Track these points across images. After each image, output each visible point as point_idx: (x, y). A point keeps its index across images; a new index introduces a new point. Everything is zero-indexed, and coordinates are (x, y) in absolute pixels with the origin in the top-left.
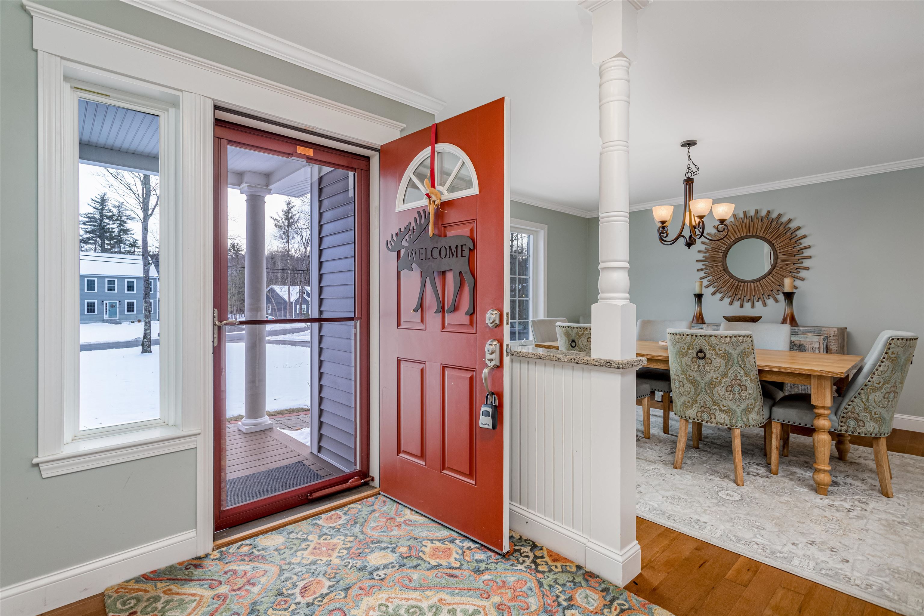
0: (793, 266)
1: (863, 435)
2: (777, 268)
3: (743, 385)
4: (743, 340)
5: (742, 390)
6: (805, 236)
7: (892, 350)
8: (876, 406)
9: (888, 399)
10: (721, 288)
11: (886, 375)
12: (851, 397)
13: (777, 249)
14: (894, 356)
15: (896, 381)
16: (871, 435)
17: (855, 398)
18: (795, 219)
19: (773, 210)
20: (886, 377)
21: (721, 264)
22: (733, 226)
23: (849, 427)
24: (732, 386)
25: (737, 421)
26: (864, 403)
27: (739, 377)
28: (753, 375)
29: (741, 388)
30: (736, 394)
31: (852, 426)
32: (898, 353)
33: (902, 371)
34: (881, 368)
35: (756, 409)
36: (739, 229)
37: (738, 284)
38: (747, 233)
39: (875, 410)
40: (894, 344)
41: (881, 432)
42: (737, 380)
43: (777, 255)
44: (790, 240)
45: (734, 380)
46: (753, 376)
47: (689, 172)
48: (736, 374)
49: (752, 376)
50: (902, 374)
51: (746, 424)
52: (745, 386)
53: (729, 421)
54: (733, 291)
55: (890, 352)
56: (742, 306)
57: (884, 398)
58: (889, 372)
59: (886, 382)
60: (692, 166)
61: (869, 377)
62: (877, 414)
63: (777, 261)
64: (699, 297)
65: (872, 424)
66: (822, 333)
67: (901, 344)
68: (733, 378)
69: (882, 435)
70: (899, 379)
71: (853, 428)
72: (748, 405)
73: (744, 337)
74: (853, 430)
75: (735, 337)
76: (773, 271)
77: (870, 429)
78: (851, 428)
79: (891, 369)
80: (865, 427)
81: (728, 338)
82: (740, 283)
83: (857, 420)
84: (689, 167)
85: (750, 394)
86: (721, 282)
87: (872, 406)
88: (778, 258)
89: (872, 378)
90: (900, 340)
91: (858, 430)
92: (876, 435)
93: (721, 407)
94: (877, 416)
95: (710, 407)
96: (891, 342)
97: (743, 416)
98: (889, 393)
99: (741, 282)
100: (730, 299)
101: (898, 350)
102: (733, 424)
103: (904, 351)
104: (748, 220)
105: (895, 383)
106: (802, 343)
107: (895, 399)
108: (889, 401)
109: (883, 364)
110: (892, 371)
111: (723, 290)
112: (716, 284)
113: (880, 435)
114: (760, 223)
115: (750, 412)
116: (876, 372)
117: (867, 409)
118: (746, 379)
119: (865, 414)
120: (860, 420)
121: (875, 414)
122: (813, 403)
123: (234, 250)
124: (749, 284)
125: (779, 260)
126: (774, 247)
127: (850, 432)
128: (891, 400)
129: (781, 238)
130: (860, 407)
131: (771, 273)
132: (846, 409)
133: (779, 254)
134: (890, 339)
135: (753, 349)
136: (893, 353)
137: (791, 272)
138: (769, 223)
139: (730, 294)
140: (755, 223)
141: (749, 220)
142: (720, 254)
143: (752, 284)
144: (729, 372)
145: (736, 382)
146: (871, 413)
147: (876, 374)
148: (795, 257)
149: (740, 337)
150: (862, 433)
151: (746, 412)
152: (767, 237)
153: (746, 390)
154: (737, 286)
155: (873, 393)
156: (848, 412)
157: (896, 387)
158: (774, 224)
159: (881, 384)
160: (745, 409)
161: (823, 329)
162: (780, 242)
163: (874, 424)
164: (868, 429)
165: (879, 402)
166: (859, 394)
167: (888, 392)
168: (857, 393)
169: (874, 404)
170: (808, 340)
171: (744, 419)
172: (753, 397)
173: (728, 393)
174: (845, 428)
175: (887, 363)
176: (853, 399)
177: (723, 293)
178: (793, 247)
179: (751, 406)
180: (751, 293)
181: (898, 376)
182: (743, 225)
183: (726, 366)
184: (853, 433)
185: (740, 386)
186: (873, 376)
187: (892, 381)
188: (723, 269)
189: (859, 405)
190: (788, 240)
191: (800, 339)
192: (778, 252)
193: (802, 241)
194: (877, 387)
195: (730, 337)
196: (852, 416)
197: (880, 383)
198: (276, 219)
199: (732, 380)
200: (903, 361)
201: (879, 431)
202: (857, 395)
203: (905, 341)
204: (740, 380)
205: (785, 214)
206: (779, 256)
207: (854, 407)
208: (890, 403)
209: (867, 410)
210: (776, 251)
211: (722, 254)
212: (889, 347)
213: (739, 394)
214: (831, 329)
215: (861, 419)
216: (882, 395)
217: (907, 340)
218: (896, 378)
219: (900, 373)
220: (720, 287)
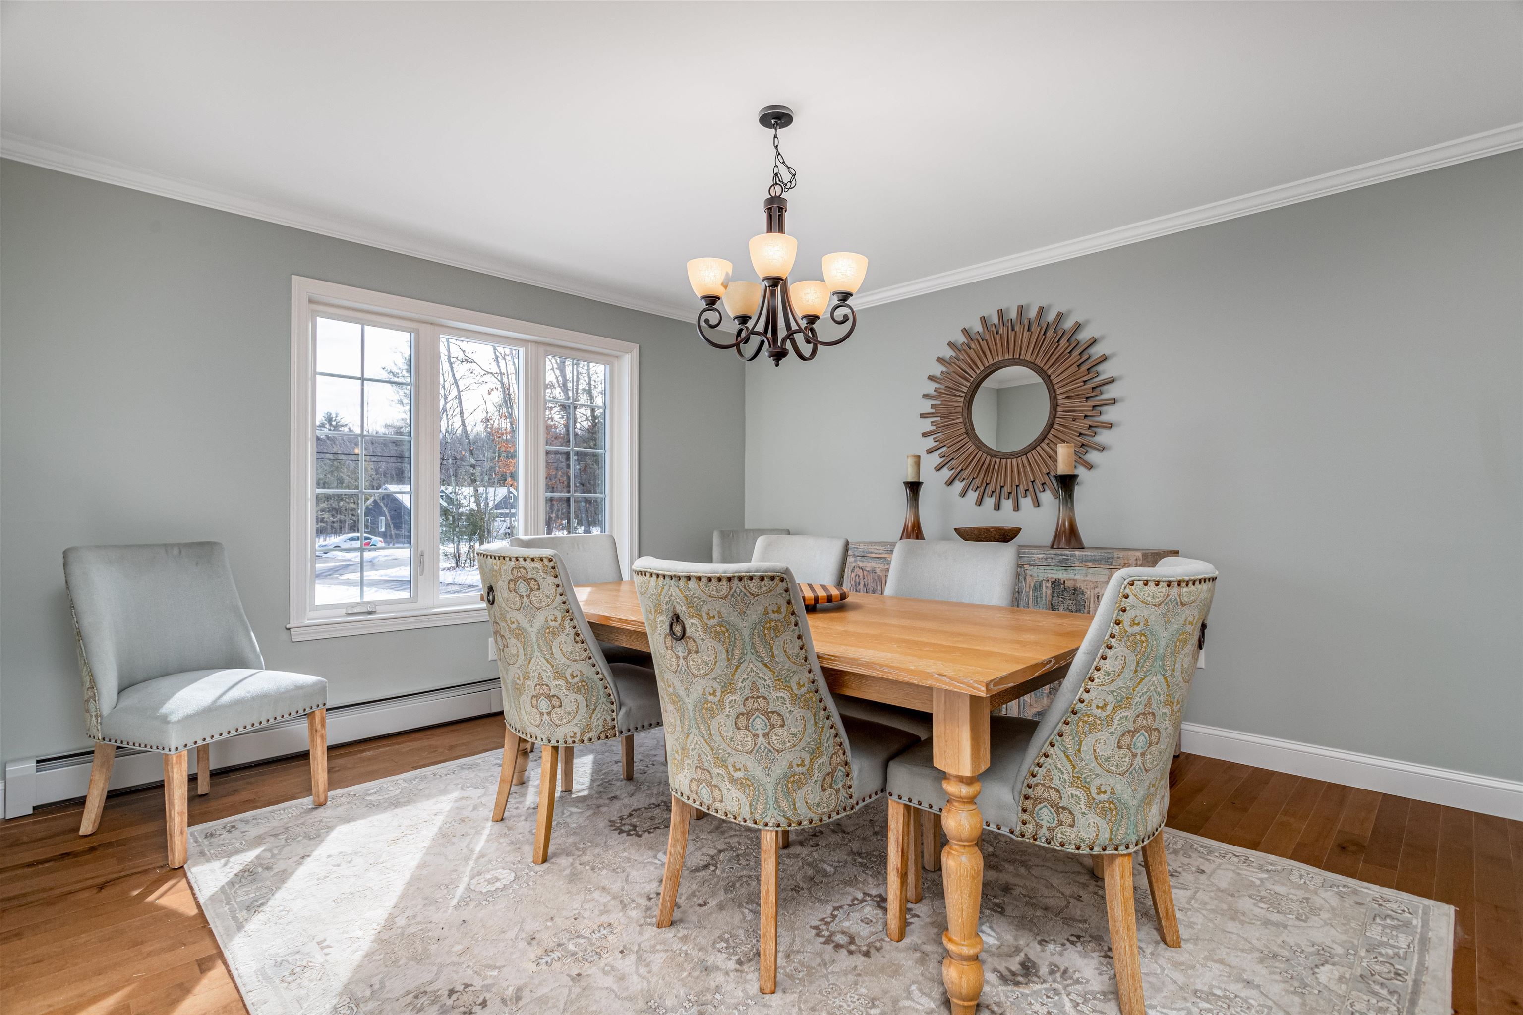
0: (1084, 421)
1: (1071, 849)
2: (1056, 426)
3: (773, 712)
4: (760, 587)
5: (773, 727)
6: (1103, 358)
7: (1130, 614)
8: (1099, 770)
9: (1129, 749)
10: (962, 470)
11: (1121, 684)
12: (1042, 742)
13: (1056, 386)
14: (1137, 629)
15: (1150, 698)
16: (1091, 849)
17: (1052, 745)
18: (1087, 322)
19: (1049, 307)
20: (1120, 689)
21: (961, 420)
22: (981, 341)
23: (1039, 826)
24: (748, 714)
25: (766, 809)
26: (1070, 761)
27: (762, 690)
28: (798, 684)
29: (769, 719)
30: (758, 736)
31: (1045, 824)
32: (1146, 620)
33: (1165, 670)
34: (1107, 665)
35: (817, 776)
36: (991, 347)
37: (990, 461)
38: (1004, 356)
39: (1098, 782)
40: (1136, 596)
41: (1117, 842)
42: (758, 697)
43: (1056, 398)
44: (1078, 366)
45: (752, 697)
46: (800, 686)
47: (776, 184)
48: (754, 683)
49: (795, 687)
50: (1165, 678)
51: (788, 818)
52: (779, 715)
53: (747, 809)
54: (982, 476)
55: (1126, 618)
56: (997, 507)
57: (1120, 748)
58: (1128, 674)
59: (1123, 702)
60: (783, 170)
61: (1082, 690)
62: (1105, 793)
63: (1056, 412)
64: (914, 487)
65: (1092, 818)
66: (1114, 562)
67: (1153, 597)
68: (747, 692)
69: (1122, 848)
70: (1159, 695)
71: (1048, 829)
72: (791, 766)
73: (762, 579)
74: (1047, 834)
75: (740, 579)
76: (1049, 432)
77: (1088, 834)
78: (1044, 830)
79: (1133, 667)
80: (1075, 829)
81: (724, 582)
82: (994, 459)
83: (1058, 809)
84: (776, 171)
85: (794, 735)
86: (961, 458)
87: (1091, 770)
88: (1057, 405)
89: (1088, 691)
90: (1152, 584)
91: (1059, 835)
92: (1104, 850)
93: (731, 769)
94: (1103, 797)
95: (710, 769)
96: (1127, 591)
97: (780, 796)
98: (1133, 733)
99: (995, 456)
100: (977, 493)
101: (1146, 613)
102: (757, 817)
103: (1164, 615)
104: (1005, 328)
105: (1149, 704)
106: (1078, 585)
107: (1153, 748)
108: (1134, 755)
109: (1110, 653)
110: (1136, 671)
111: (965, 474)
112: (953, 462)
113: (1116, 849)
114: (1026, 334)
115: (800, 784)
116: (1096, 674)
117: (1078, 778)
118: (779, 695)
119: (1074, 792)
120: (1064, 808)
121: (1100, 791)
122: (938, 763)
123: (331, 425)
124: (1009, 461)
125: (1059, 409)
126: (1051, 381)
127: (1043, 839)
128: (1139, 751)
129: (1062, 363)
130: (1063, 773)
131: (1045, 437)
132: (1034, 776)
133: (1059, 397)
134: (1126, 583)
135: (793, 613)
136: (1133, 623)
137: (1081, 434)
138: (1042, 333)
139: (977, 482)
140: (1018, 333)
141: (1008, 327)
142: (959, 399)
143: (1014, 461)
144: (737, 675)
145: (756, 705)
146: (1089, 789)
147: (1096, 681)
148: (1086, 401)
149: (751, 578)
150: (1070, 843)
151: (787, 786)
152: (1038, 362)
153: (782, 726)
154: (989, 465)
155: (1091, 733)
156: (1037, 785)
157: (1153, 714)
158: (1050, 333)
159: (1109, 708)
160: (785, 776)
161: (1116, 554)
162: (1060, 371)
163: (1098, 820)
164: (1083, 835)
165: (1108, 759)
166: (1061, 736)
167: (1129, 732)
168: (1055, 732)
169: (1093, 764)
170: (1089, 578)
171: (784, 804)
172: (802, 745)
173: (742, 732)
174: (1030, 827)
175: (1120, 649)
176: (1047, 748)
177: (965, 481)
178: (1084, 381)
179: (799, 769)
180: (1012, 480)
181: (1153, 684)
182: (998, 337)
183: (728, 660)
184: (1049, 843)
185: (767, 714)
186: (1090, 685)
187: (1138, 699)
188: (964, 430)
189: (1059, 766)
190: (1074, 368)
191: (1076, 577)
192: (1059, 391)
193: (1100, 368)
194: (1099, 718)
195: (729, 579)
196: (1046, 795)
197: (1105, 705)
198: (391, 372)
199: (746, 699)
200: (1163, 643)
201: (1111, 839)
202: (1055, 738)
203: (1163, 586)
204: (765, 698)
205: (1069, 312)
206: (1060, 402)
207: (1049, 771)
208: (1139, 760)
209: (1080, 781)
210: (1055, 391)
211: (962, 400)
212: (1123, 605)
213: (766, 735)
214: (1130, 553)
215: (1065, 805)
216: (1113, 740)
217: (1169, 584)
218: (1149, 690)
219: (1160, 677)
220: (960, 468)
